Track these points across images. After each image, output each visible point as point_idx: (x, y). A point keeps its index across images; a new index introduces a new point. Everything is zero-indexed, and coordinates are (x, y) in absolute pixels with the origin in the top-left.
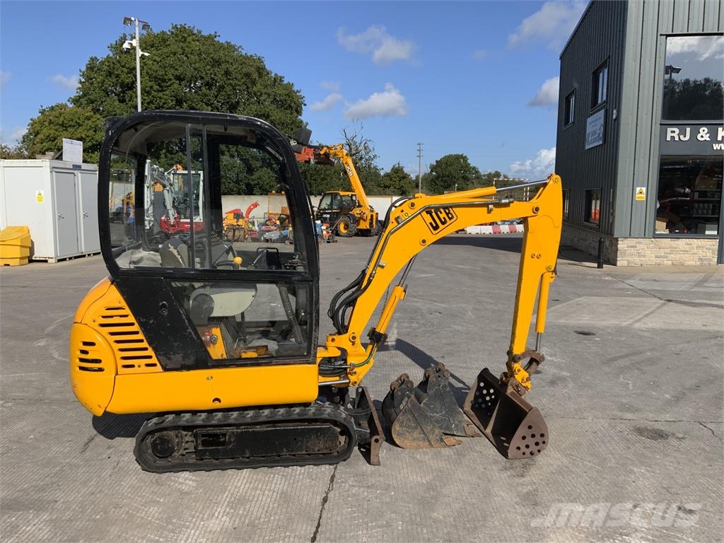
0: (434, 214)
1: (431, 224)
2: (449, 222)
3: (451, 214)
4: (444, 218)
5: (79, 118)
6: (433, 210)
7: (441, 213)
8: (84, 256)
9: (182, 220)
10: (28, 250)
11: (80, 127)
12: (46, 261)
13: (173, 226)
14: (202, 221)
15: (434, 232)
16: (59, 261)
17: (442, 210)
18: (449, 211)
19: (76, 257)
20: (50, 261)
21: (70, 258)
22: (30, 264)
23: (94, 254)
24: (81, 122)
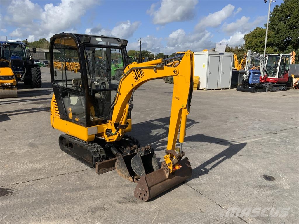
0: (136, 72)
1: (135, 76)
2: (141, 76)
3: (142, 72)
4: (139, 74)
5: (263, 33)
6: (136, 70)
7: (138, 72)
8: (220, 89)
9: (269, 77)
10: (197, 85)
11: (263, 37)
12: (203, 90)
13: (263, 79)
14: (278, 78)
15: (136, 81)
16: (207, 90)
17: (139, 70)
18: (141, 71)
19: (216, 89)
20: (204, 90)
21: (213, 90)
22: (198, 90)
23: (225, 89)
24: (263, 35)
